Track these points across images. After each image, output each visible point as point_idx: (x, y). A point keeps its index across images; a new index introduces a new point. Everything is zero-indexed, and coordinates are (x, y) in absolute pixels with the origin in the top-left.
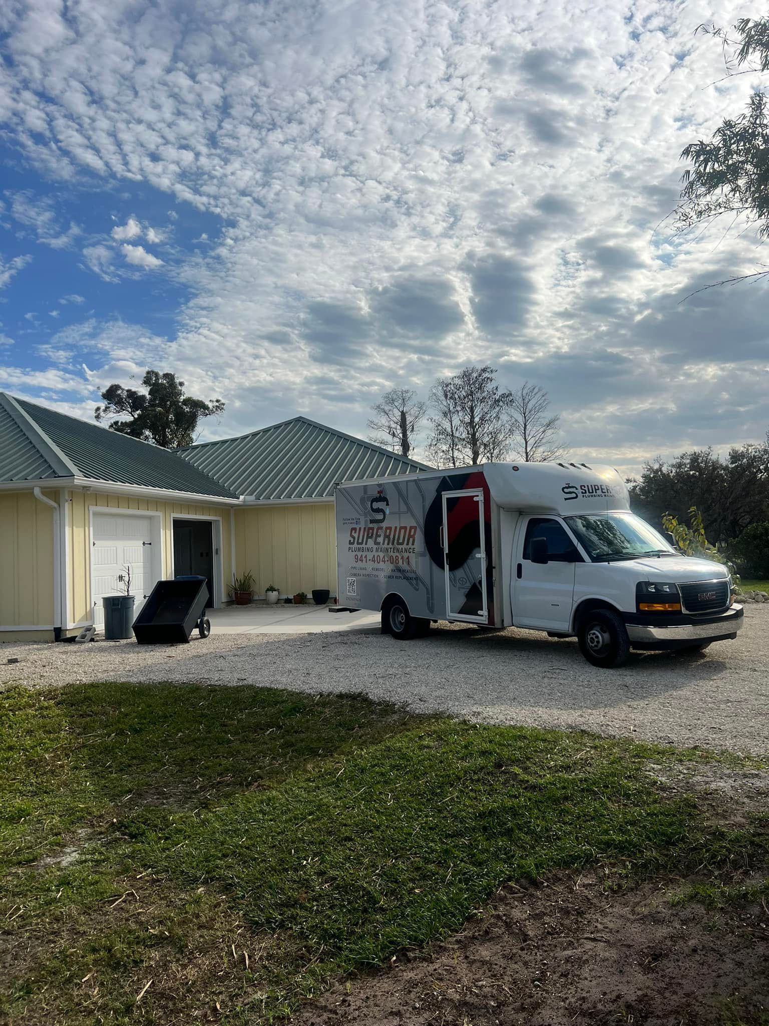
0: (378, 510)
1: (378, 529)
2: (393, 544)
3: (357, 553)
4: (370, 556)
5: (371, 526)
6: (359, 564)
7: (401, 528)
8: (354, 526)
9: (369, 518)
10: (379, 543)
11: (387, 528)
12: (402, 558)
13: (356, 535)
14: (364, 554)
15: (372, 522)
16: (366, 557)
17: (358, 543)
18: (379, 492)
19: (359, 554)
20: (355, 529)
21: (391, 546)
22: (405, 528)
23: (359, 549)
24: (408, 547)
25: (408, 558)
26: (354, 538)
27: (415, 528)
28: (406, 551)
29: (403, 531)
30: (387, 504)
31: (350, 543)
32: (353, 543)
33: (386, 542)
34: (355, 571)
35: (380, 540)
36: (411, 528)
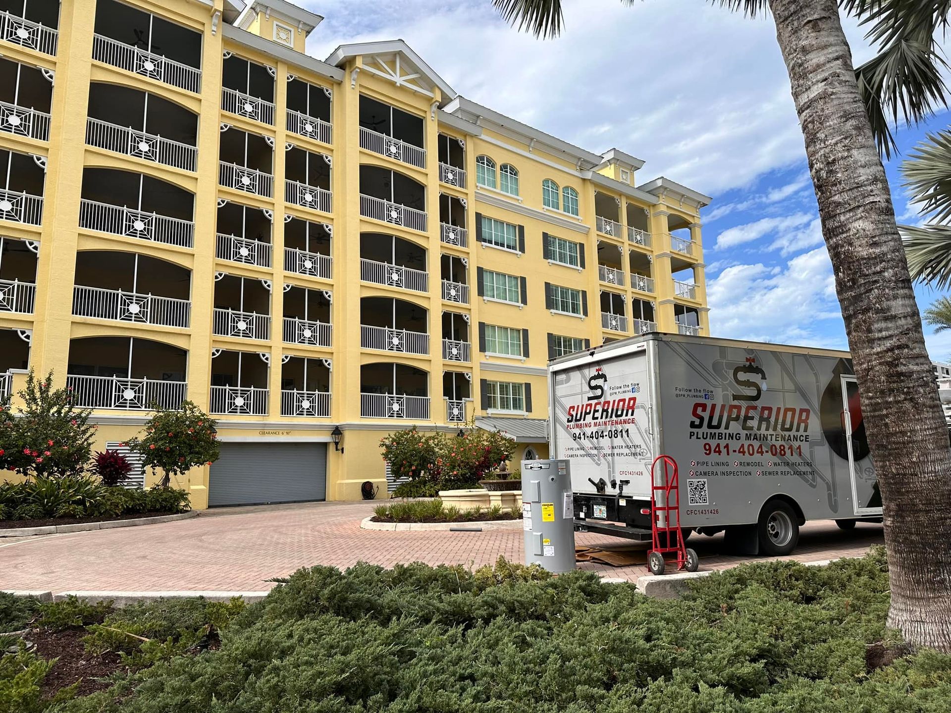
0: (748, 384)
1: (748, 408)
2: (775, 429)
3: (708, 441)
4: (734, 445)
5: (736, 403)
6: (714, 456)
7: (787, 410)
8: (702, 401)
9: (730, 393)
10: (751, 428)
11: (764, 409)
12: (791, 448)
13: (706, 415)
14: (723, 443)
15: (735, 397)
16: (727, 446)
17: (710, 426)
18: (747, 360)
19: (713, 443)
20: (704, 407)
21: (771, 432)
22: (793, 410)
23: (713, 436)
24: (799, 434)
25: (799, 447)
26: (702, 419)
27: (807, 411)
28: (795, 438)
29: (789, 414)
30: (764, 378)
31: (693, 425)
32: (700, 426)
33: (764, 426)
34: (704, 469)
35: (754, 423)
36: (802, 411)
